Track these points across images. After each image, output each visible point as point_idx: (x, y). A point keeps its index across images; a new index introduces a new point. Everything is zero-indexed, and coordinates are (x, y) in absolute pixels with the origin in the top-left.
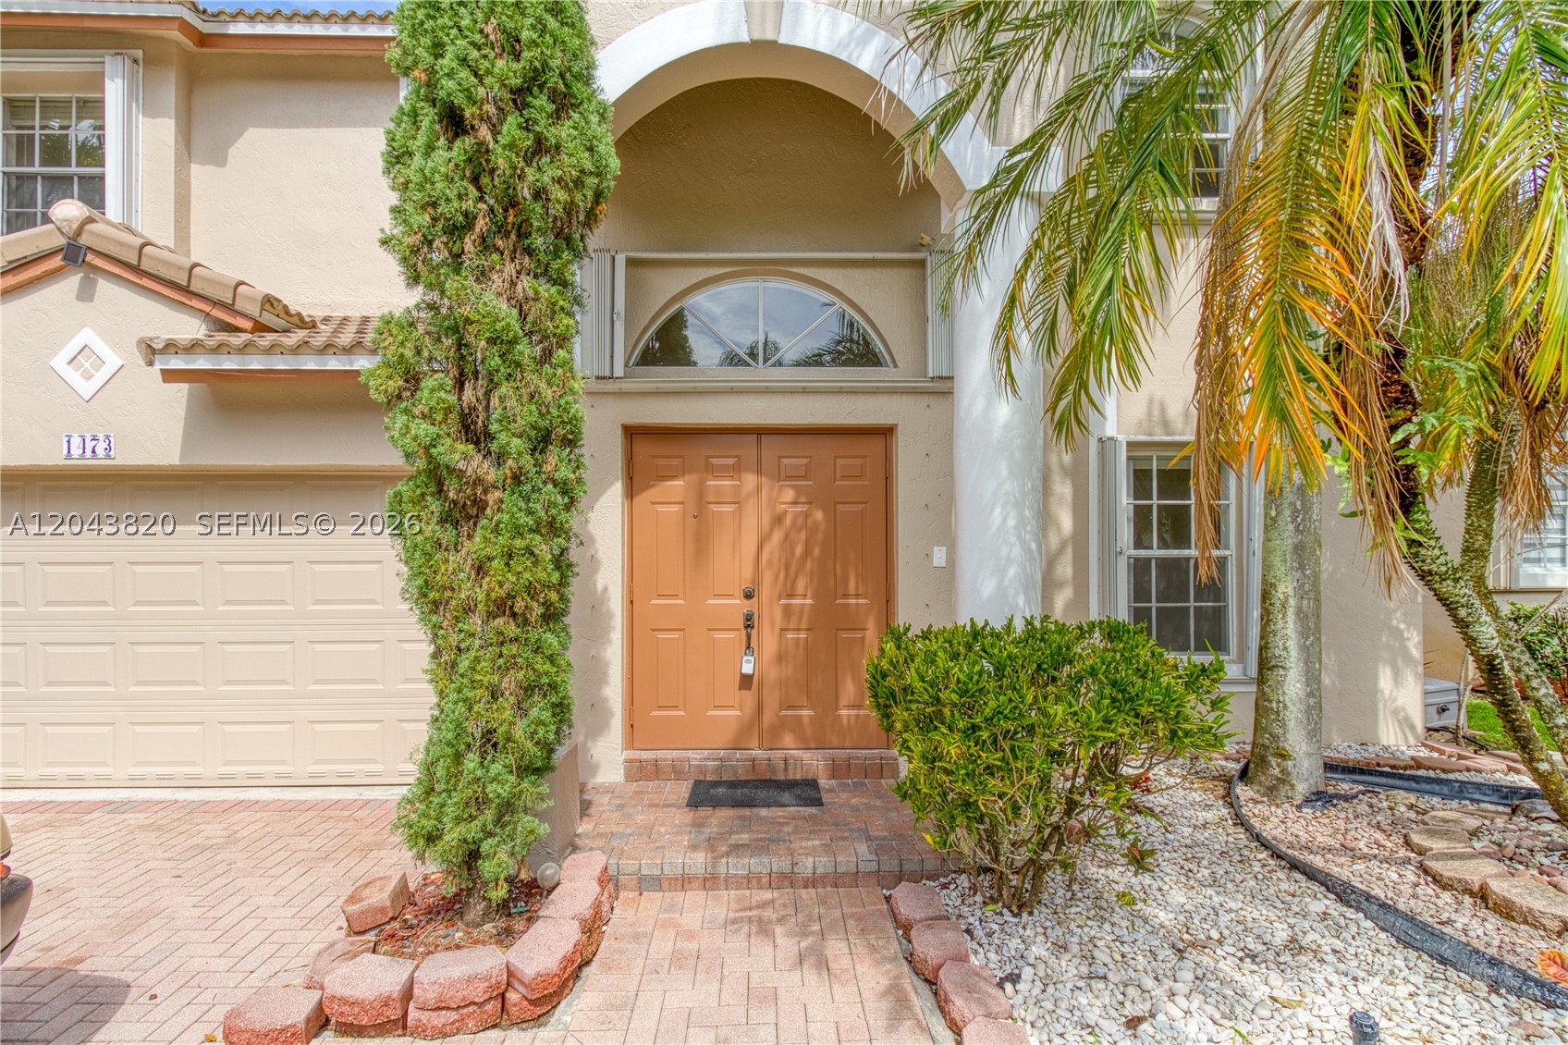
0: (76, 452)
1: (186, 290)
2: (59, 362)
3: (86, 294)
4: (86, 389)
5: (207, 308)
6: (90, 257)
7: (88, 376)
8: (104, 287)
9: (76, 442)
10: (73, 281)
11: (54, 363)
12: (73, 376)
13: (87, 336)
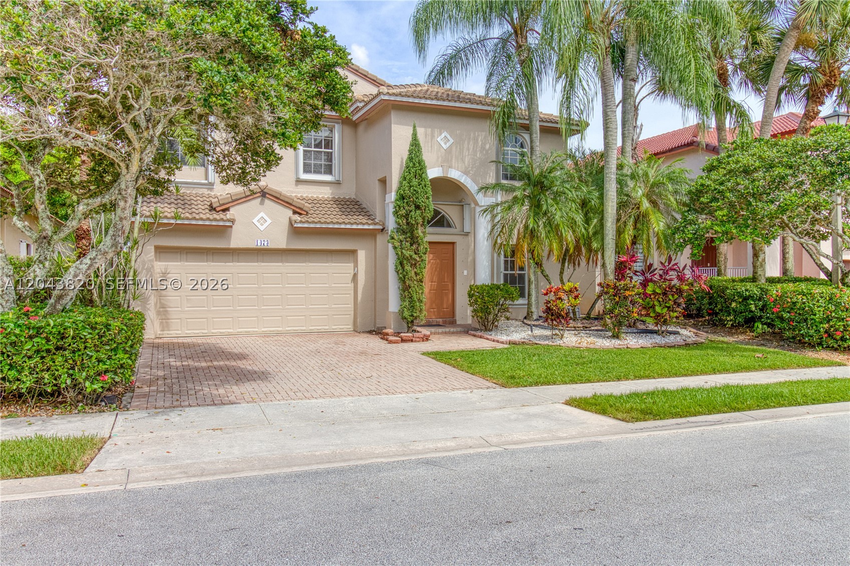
0: (259, 244)
1: (291, 204)
2: (255, 221)
3: (262, 203)
4: (262, 228)
5: (295, 209)
6: (267, 196)
7: (262, 225)
8: (267, 201)
9: (259, 242)
10: (259, 200)
11: (253, 221)
12: (258, 225)
13: (262, 214)
